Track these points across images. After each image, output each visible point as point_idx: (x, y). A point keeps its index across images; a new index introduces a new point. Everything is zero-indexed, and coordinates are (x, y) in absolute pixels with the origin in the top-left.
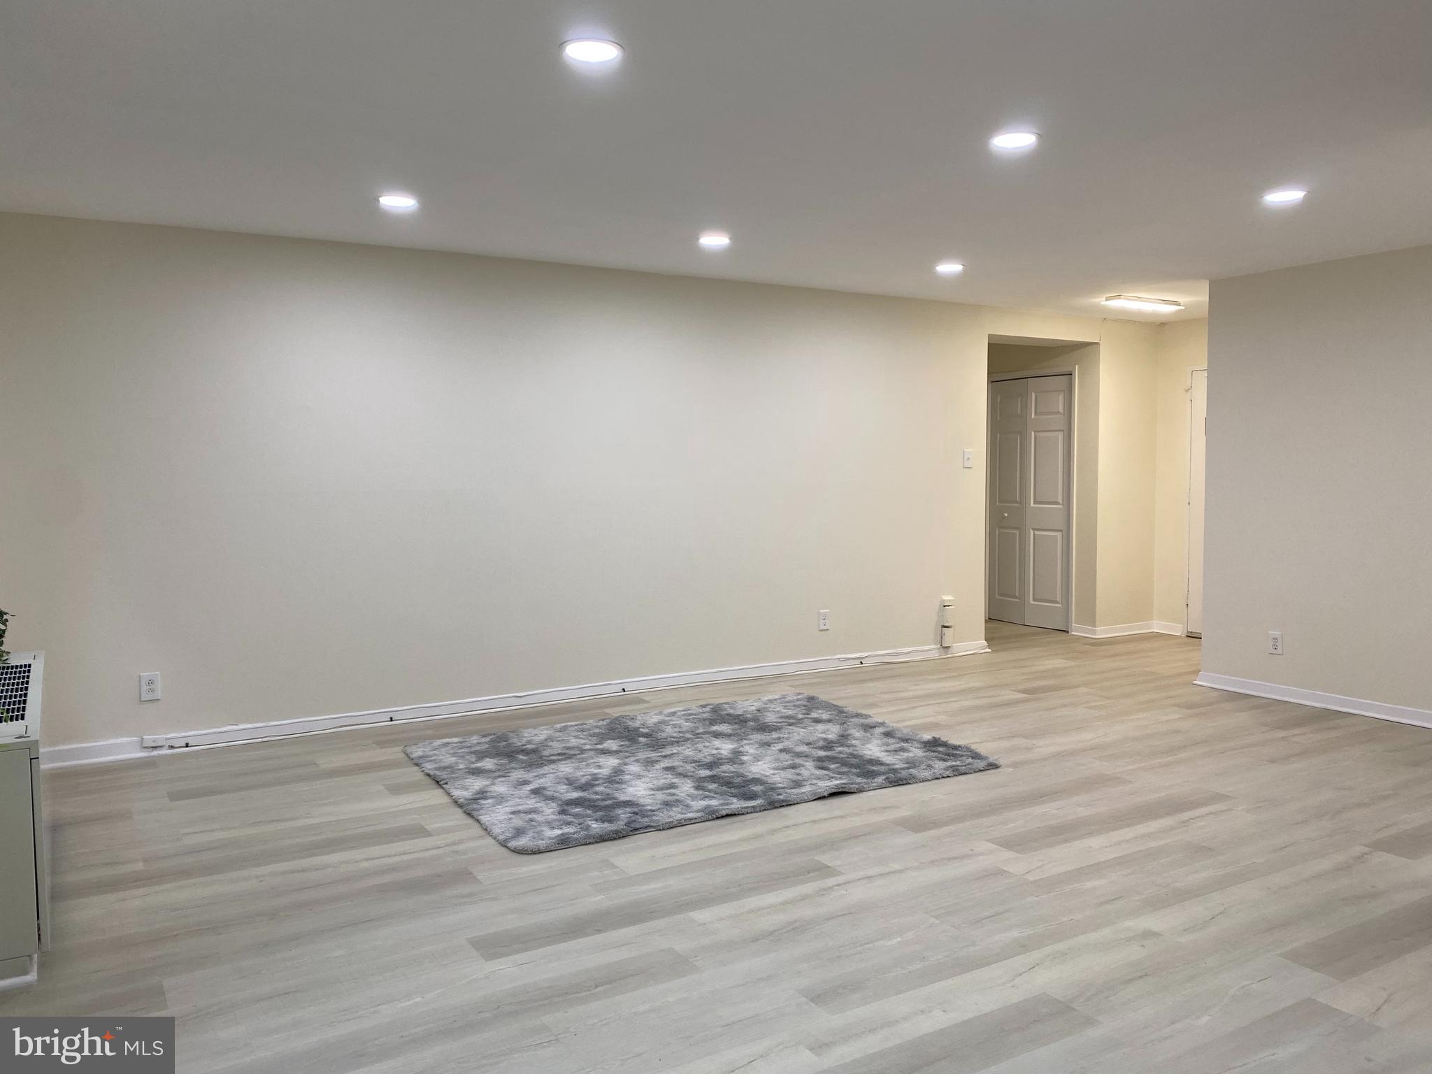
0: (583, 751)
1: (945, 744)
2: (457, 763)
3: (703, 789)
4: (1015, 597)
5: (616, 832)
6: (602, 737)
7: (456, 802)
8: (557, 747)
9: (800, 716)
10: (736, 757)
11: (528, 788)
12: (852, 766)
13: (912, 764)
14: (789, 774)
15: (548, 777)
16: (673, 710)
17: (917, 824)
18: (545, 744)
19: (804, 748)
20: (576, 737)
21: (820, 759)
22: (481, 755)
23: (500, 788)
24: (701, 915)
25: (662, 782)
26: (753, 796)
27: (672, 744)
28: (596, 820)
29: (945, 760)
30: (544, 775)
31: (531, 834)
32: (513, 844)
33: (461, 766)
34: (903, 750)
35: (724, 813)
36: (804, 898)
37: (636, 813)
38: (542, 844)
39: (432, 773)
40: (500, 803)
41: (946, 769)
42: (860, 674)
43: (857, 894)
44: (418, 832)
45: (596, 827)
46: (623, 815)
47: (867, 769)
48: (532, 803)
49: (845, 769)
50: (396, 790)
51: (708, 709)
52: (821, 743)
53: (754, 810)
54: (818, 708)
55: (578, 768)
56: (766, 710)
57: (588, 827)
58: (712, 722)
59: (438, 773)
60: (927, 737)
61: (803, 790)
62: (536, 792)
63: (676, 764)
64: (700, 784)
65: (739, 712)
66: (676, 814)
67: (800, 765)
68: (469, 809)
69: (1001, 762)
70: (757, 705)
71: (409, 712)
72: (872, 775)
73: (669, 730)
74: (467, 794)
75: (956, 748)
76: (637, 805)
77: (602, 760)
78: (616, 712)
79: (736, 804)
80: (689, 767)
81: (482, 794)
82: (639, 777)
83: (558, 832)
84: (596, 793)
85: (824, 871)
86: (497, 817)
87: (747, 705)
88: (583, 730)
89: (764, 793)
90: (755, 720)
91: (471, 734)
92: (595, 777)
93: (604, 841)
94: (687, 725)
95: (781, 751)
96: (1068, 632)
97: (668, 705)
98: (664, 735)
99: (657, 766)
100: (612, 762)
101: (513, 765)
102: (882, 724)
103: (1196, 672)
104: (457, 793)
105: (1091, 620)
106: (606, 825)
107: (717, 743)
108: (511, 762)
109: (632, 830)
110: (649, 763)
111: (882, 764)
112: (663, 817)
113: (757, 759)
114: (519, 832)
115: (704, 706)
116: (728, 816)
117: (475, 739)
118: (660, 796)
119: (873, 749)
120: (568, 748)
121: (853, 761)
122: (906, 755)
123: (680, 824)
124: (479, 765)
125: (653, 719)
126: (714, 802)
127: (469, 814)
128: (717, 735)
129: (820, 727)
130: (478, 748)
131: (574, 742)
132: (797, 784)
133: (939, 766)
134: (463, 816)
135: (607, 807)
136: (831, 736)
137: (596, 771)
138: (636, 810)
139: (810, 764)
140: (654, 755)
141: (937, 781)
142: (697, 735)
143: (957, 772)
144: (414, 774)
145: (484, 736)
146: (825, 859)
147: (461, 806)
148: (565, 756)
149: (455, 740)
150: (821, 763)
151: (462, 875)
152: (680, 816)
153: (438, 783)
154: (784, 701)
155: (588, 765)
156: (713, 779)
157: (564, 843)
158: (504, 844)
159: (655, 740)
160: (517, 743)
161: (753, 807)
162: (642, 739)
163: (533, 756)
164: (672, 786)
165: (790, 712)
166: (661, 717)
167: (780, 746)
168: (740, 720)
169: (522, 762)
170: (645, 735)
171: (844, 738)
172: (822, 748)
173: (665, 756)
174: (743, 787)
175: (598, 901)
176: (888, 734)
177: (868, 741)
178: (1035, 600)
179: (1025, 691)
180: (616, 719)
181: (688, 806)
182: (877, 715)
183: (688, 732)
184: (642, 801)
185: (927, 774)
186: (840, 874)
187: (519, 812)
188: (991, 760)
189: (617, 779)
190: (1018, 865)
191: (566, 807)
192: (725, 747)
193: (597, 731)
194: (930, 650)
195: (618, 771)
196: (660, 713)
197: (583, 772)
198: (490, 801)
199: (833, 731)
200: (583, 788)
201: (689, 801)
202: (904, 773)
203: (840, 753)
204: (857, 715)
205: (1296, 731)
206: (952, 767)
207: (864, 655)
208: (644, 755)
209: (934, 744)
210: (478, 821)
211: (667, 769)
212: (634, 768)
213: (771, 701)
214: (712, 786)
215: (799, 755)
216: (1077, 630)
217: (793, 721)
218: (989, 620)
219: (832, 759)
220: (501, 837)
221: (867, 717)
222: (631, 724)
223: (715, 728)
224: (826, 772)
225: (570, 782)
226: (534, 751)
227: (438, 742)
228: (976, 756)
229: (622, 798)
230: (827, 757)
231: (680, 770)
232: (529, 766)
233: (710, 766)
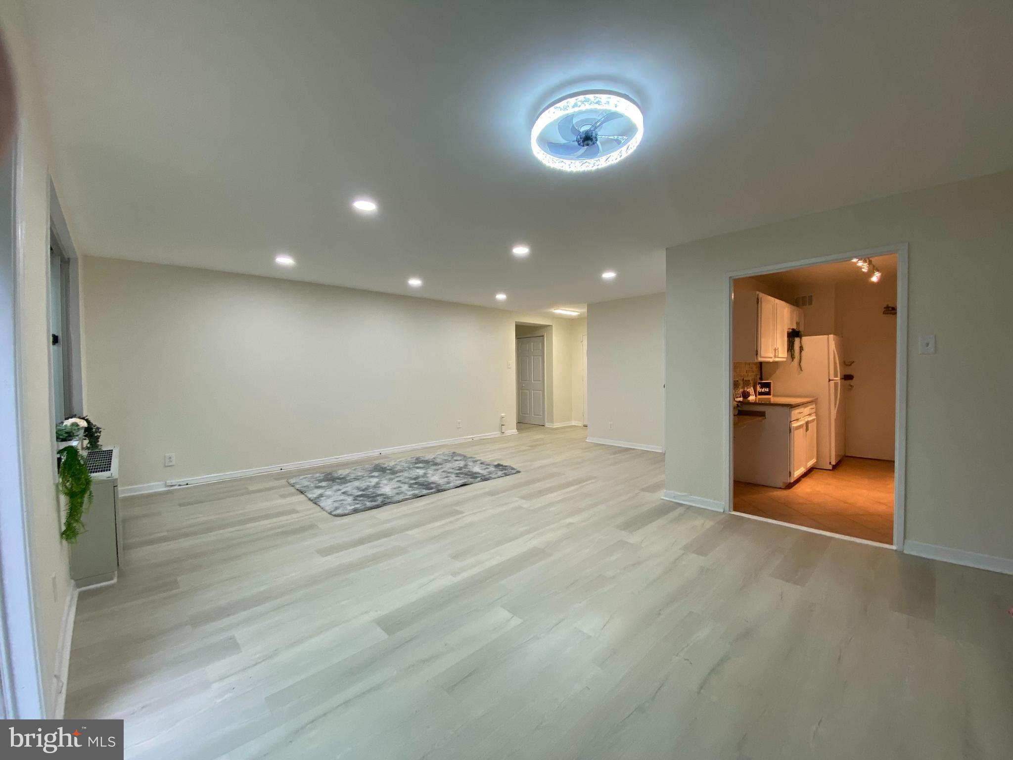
0: (363, 477)
1: (502, 466)
2: (310, 485)
3: (412, 487)
4: (527, 414)
5: (377, 505)
6: (371, 471)
7: (310, 499)
8: (353, 476)
9: (450, 459)
10: (425, 475)
11: (340, 492)
12: (468, 475)
13: (490, 473)
14: (446, 480)
15: (348, 487)
16: (400, 460)
17: (491, 493)
18: (348, 475)
19: (451, 470)
20: (361, 472)
21: (457, 474)
22: (320, 481)
23: (329, 492)
24: (410, 532)
25: (396, 486)
26: (431, 489)
27: (400, 472)
28: (369, 502)
29: (502, 471)
30: (347, 487)
31: (341, 509)
32: (334, 513)
33: (312, 486)
34: (487, 468)
35: (420, 495)
36: (451, 522)
37: (384, 498)
38: (346, 512)
39: (299, 489)
40: (329, 498)
41: (502, 474)
42: (473, 443)
43: (468, 520)
44: (294, 511)
45: (369, 504)
46: (380, 499)
47: (474, 476)
48: (342, 497)
49: (466, 476)
50: (283, 496)
51: (414, 459)
52: (458, 468)
53: (432, 493)
54: (456, 456)
55: (362, 483)
56: (437, 458)
57: (365, 504)
58: (416, 463)
59: (302, 489)
60: (496, 463)
61: (450, 485)
62: (344, 493)
63: (401, 479)
64: (411, 486)
65: (426, 459)
66: (401, 497)
67: (450, 476)
68: (315, 501)
69: (521, 471)
70: (434, 456)
71: (289, 466)
72: (476, 477)
73: (398, 468)
74: (315, 496)
75: (506, 466)
76: (386, 495)
77: (371, 480)
78: (377, 462)
79: (425, 492)
80: (407, 480)
81: (321, 496)
82: (386, 485)
83: (353, 507)
84: (369, 492)
85: (458, 512)
86: (327, 504)
87: (429, 457)
88: (364, 469)
89: (436, 487)
90: (433, 461)
91: (316, 473)
92: (368, 486)
93: (372, 509)
94: (406, 465)
95: (443, 472)
96: (544, 426)
97: (399, 458)
98: (396, 469)
99: (394, 480)
100: (375, 480)
101: (334, 484)
102: (480, 460)
103: (586, 438)
104: (310, 496)
105: (552, 422)
106: (373, 503)
107: (418, 471)
108: (333, 483)
109: (384, 504)
110: (390, 480)
111: (480, 474)
112: (397, 498)
113: (433, 475)
114: (337, 508)
115: (413, 458)
116: (421, 496)
117: (318, 475)
118: (395, 491)
119: (476, 469)
120: (358, 476)
121: (469, 473)
122: (488, 470)
123: (403, 501)
124: (320, 484)
125: (392, 464)
126: (416, 492)
127: (315, 503)
128: (418, 468)
129: (457, 462)
130: (319, 478)
131: (360, 474)
132: (448, 483)
133: (500, 473)
134: (313, 504)
135: (373, 497)
136: (461, 466)
137: (368, 484)
138: (385, 497)
139: (453, 476)
140: (393, 476)
141: (499, 479)
142: (410, 468)
143: (506, 475)
144: (292, 490)
145: (322, 474)
146: (458, 508)
147: (312, 501)
148: (356, 479)
149: (309, 476)
150: (457, 475)
151: (312, 526)
152: (403, 498)
153: (302, 492)
154: (444, 454)
155: (365, 482)
156: (416, 483)
157: (356, 511)
158: (330, 513)
159: (393, 471)
160: (336, 475)
161: (432, 492)
162: (389, 471)
163: (343, 480)
164: (399, 487)
165: (446, 458)
166: (395, 463)
167: (442, 470)
168: (427, 462)
169: (338, 482)
170: (389, 470)
171: (466, 466)
172: (458, 470)
173: (397, 477)
174: (427, 486)
175: (369, 531)
176: (482, 463)
177: (475, 466)
178: (534, 415)
179: (529, 446)
180: (377, 464)
181: (406, 494)
182: (477, 457)
183: (406, 467)
184: (387, 494)
185: (496, 476)
186: (464, 513)
187: (337, 501)
188: (518, 470)
189: (378, 486)
190: (526, 504)
191: (356, 498)
192: (421, 472)
193: (369, 469)
194: (497, 434)
195: (378, 483)
196: (395, 461)
197: (363, 485)
198: (324, 498)
199: (462, 464)
200: (363, 490)
201: (406, 492)
202: (487, 476)
203: (465, 471)
204: (471, 457)
205: (617, 455)
206: (504, 473)
207: (473, 436)
208: (388, 477)
209: (498, 466)
210: (319, 506)
211: (398, 481)
212: (385, 482)
213: (439, 455)
214: (416, 486)
215: (449, 473)
216: (548, 425)
217: (447, 461)
218: (518, 423)
219: (461, 473)
220: (329, 511)
221: (474, 458)
222: (383, 466)
223: (417, 465)
224: (458, 478)
225: (358, 489)
226: (343, 478)
227: (301, 477)
228: (513, 469)
229: (379, 493)
230: (460, 473)
231: (403, 481)
232: (341, 484)
233: (415, 479)
